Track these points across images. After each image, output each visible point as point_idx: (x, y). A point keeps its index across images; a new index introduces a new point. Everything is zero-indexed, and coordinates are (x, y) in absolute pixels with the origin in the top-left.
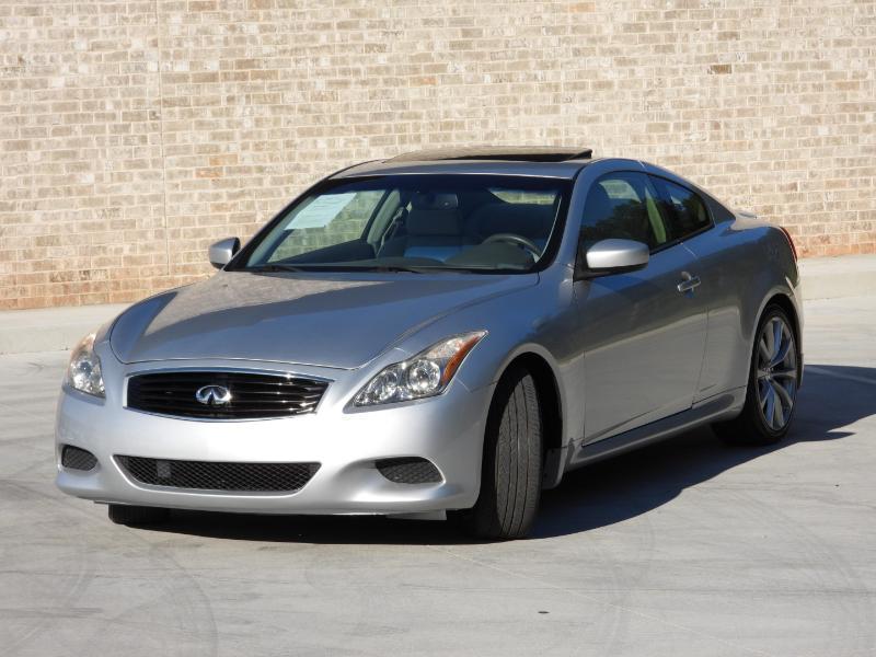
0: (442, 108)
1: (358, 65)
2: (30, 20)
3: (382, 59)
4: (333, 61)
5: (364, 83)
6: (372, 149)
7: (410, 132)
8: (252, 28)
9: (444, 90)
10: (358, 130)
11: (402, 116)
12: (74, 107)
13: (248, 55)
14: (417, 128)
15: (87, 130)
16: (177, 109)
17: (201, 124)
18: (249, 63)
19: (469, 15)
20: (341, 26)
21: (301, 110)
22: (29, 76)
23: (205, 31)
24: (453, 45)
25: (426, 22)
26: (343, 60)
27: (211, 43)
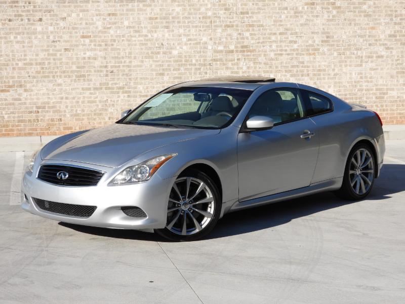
0: (317, 64)
1: (287, 48)
2: (166, 30)
3: (295, 46)
4: (277, 46)
5: (288, 54)
6: (291, 78)
7: (305, 72)
8: (247, 34)
9: (318, 58)
10: (286, 71)
11: (302, 67)
12: (181, 61)
13: (245, 44)
14: (308, 71)
15: (186, 69)
16: (218, 62)
17: (227, 68)
18: (246, 47)
19: (329, 31)
20: (280, 34)
21: (265, 64)
22: (165, 50)
23: (230, 35)
24: (322, 41)
25: (313, 33)
26: (281, 46)
27: (231, 39)
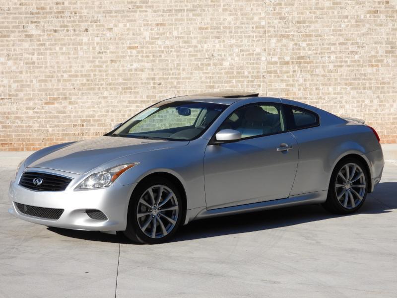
0: (381, 76)
1: (347, 59)
2: (217, 41)
3: (357, 57)
4: (336, 57)
5: (349, 66)
6: (351, 92)
7: (368, 85)
8: (304, 45)
9: (382, 69)
10: (346, 84)
11: (364, 79)
12: (233, 73)
13: (302, 55)
14: (370, 84)
15: (237, 82)
16: (273, 75)
17: (282, 81)
18: (303, 58)
19: (394, 41)
20: (340, 44)
21: (323, 76)
22: (215, 61)
23: (285, 46)
24: (387, 52)
25: (376, 43)
26: (341, 57)
27: (287, 49)
